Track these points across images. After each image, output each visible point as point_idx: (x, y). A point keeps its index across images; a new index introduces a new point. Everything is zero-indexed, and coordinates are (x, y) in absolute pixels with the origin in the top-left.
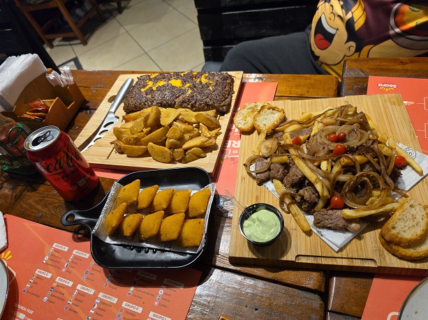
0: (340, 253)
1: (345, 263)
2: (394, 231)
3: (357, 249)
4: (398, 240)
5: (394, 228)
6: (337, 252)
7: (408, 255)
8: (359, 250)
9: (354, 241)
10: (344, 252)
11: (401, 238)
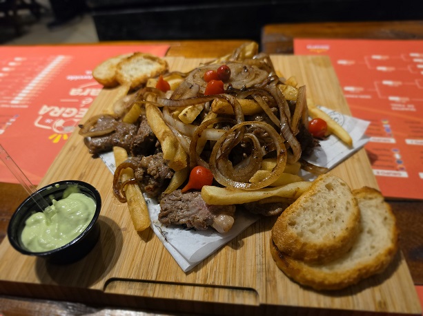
0: (192, 275)
1: (197, 295)
2: (292, 231)
3: (226, 268)
4: (298, 247)
5: (292, 224)
6: (187, 273)
7: (317, 280)
8: (230, 269)
9: (224, 250)
10: (201, 273)
11: (305, 244)
